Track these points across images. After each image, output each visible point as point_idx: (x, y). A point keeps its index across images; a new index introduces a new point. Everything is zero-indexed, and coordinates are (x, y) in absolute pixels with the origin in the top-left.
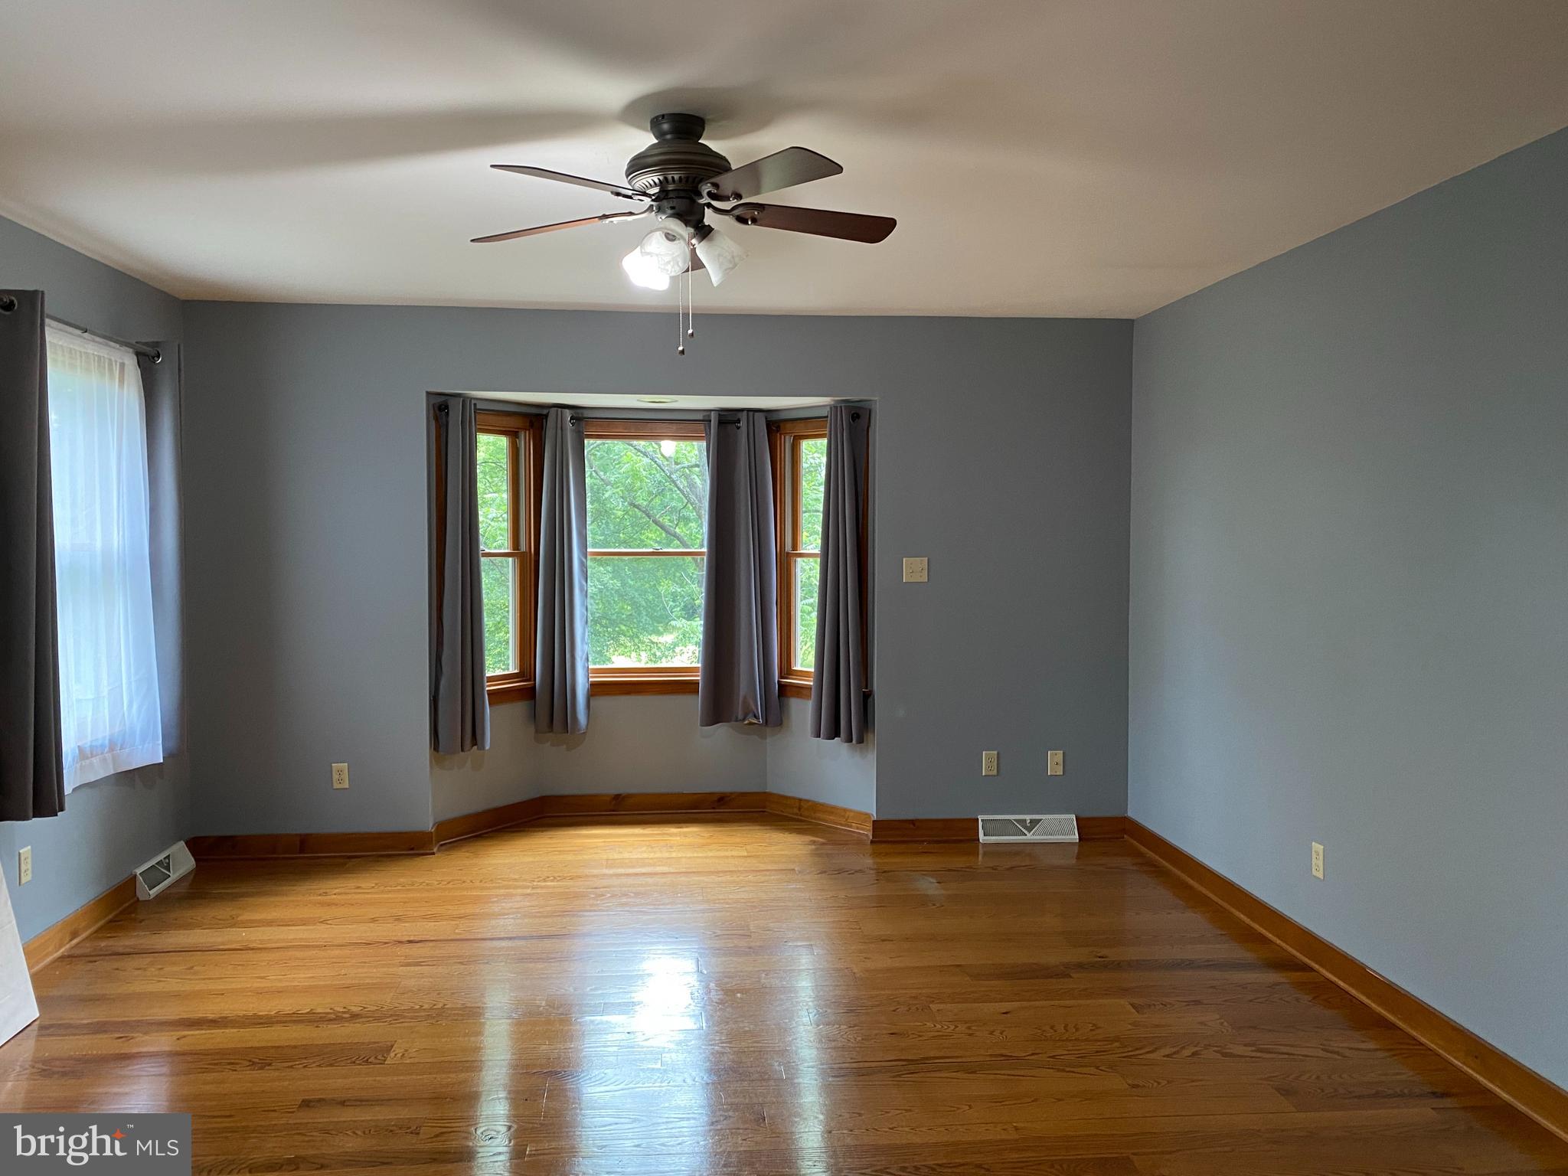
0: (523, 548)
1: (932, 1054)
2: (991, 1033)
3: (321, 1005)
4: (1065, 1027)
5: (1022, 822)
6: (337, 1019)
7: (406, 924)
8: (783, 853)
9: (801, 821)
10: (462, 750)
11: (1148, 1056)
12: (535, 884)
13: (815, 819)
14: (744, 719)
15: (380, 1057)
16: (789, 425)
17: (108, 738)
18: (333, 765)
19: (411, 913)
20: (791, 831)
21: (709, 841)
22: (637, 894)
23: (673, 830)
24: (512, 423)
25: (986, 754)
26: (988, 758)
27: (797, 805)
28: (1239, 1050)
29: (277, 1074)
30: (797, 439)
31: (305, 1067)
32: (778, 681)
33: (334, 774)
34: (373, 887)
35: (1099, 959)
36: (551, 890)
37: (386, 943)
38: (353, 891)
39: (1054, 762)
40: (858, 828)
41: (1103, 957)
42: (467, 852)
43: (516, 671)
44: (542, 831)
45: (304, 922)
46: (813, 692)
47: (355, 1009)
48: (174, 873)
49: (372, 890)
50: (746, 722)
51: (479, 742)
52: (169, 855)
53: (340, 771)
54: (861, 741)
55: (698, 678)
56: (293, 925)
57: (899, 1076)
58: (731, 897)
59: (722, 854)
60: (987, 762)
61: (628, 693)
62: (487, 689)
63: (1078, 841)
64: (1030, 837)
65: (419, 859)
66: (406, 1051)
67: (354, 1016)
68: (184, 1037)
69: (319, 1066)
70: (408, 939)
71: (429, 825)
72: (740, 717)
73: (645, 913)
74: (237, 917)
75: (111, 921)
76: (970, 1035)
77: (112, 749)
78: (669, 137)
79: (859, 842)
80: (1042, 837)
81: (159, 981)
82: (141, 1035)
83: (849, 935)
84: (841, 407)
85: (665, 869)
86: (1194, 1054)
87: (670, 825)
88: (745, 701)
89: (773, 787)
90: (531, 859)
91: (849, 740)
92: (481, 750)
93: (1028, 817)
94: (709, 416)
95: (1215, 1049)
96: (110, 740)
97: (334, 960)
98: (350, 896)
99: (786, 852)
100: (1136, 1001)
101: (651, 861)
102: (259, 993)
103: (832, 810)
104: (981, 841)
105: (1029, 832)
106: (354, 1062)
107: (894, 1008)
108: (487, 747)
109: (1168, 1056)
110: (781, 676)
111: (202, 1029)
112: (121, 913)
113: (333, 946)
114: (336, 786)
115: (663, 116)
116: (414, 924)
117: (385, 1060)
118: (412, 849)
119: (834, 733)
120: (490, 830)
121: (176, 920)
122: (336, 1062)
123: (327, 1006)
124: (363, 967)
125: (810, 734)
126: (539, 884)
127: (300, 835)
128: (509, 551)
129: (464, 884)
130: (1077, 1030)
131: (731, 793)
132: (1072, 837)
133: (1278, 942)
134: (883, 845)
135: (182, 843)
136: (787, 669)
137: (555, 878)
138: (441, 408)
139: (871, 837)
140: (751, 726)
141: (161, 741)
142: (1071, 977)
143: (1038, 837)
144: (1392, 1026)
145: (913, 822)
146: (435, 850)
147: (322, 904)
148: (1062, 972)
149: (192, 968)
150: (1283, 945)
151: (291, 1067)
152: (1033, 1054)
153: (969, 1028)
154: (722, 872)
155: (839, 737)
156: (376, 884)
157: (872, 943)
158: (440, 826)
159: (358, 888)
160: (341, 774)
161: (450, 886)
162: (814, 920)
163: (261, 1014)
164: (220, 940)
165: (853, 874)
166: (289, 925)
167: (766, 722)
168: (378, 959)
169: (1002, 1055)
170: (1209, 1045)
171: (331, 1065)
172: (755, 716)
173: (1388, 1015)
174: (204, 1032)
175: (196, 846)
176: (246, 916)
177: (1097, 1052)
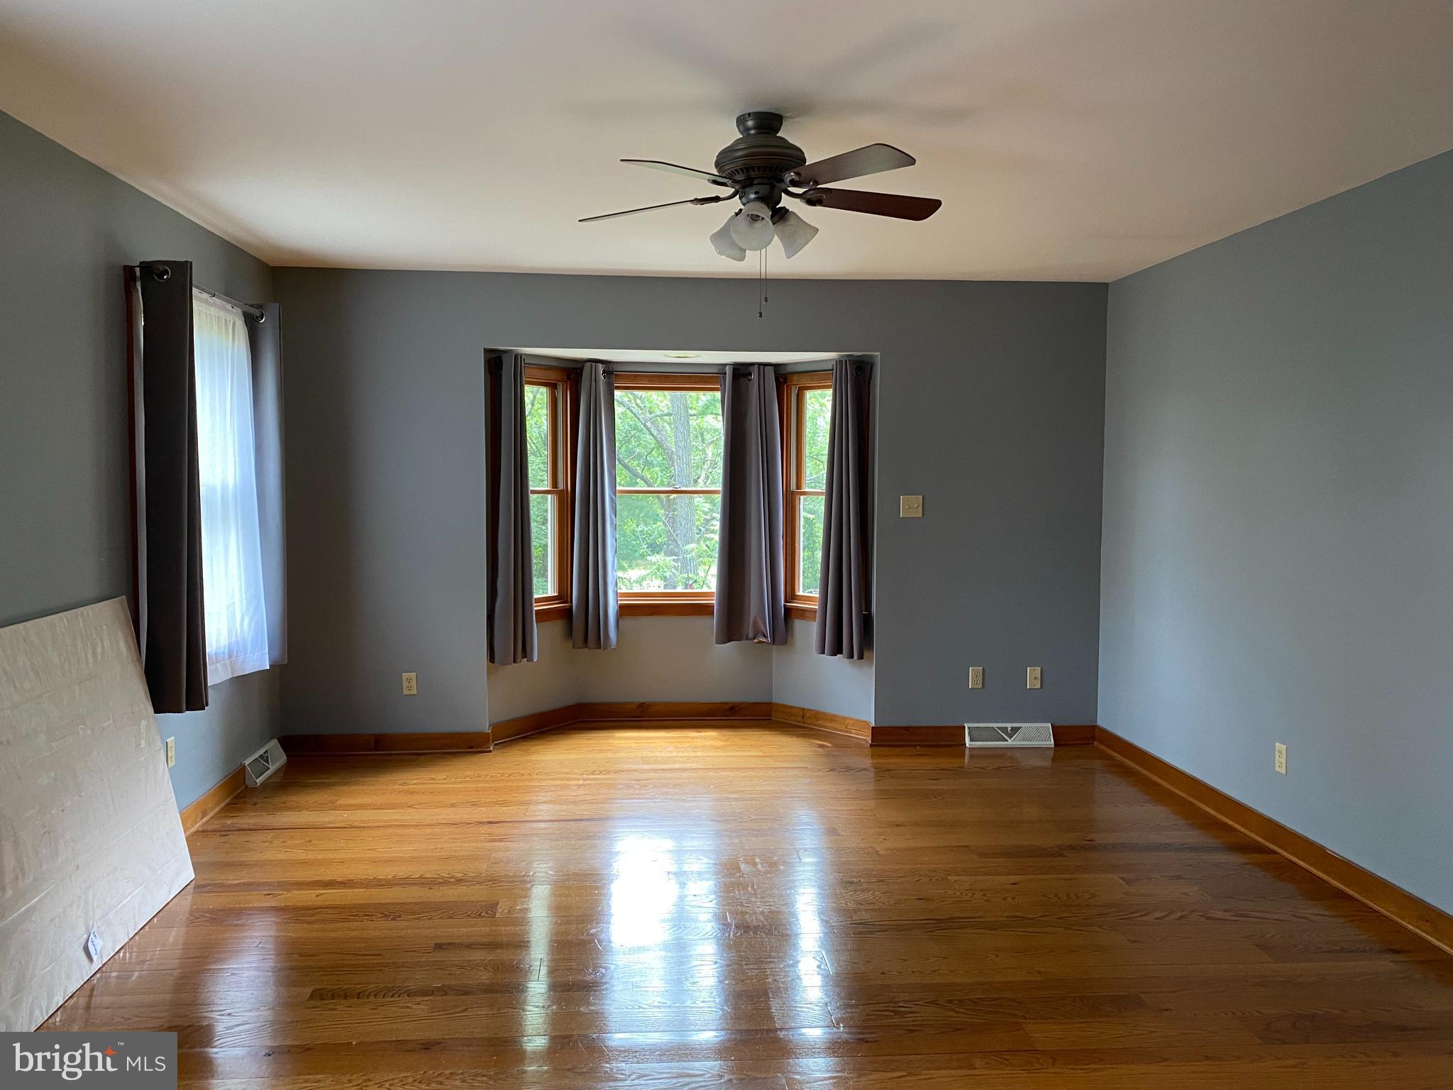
0: (561, 486)
1: (958, 914)
2: (1005, 899)
3: (430, 871)
4: (1067, 895)
5: (1004, 730)
6: (445, 882)
7: (482, 809)
8: (794, 754)
9: (805, 728)
10: (515, 662)
11: (1142, 918)
12: (585, 776)
13: (816, 725)
14: (754, 638)
15: (489, 912)
16: (795, 377)
17: (227, 647)
18: (404, 674)
19: (484, 800)
20: (798, 736)
21: (727, 743)
22: (675, 786)
23: (692, 734)
24: (552, 376)
25: (972, 670)
26: (975, 673)
27: (801, 713)
28: (1219, 914)
29: (407, 923)
30: (802, 390)
31: (430, 919)
32: (784, 605)
33: (404, 681)
34: (445, 779)
35: (1087, 842)
36: (599, 782)
37: (470, 824)
38: (428, 782)
39: (1032, 677)
40: (856, 734)
41: (1090, 841)
42: (519, 750)
43: (556, 594)
44: (580, 734)
45: (394, 806)
46: (818, 615)
47: (460, 875)
48: (272, 765)
49: (444, 781)
50: (756, 641)
51: (528, 654)
52: (267, 751)
53: (409, 680)
54: (861, 657)
55: (714, 601)
56: (386, 809)
57: (931, 931)
58: (757, 788)
59: (740, 754)
60: (973, 677)
61: (652, 614)
62: (536, 609)
63: (1053, 746)
64: (1010, 742)
65: (478, 756)
66: (512, 907)
67: (459, 881)
68: (322, 894)
69: (441, 918)
70: (487, 820)
71: (484, 725)
72: (751, 636)
73: (685, 801)
74: (336, 802)
75: (228, 804)
76: (987, 901)
77: (230, 657)
78: (752, 132)
79: (859, 746)
80: (1022, 743)
81: (286, 852)
82: (285, 893)
83: (866, 821)
84: (846, 361)
85: (695, 766)
86: (1181, 917)
87: (690, 730)
88: (755, 623)
89: (777, 699)
90: (576, 756)
91: (851, 656)
92: (530, 661)
93: (1009, 726)
94: (724, 369)
95: (1199, 913)
96: (228, 648)
97: (429, 837)
98: (426, 786)
99: (797, 754)
100: (1124, 875)
101: (681, 759)
102: (373, 861)
103: (832, 718)
104: (967, 745)
105: (1010, 738)
106: (469, 916)
107: (917, 879)
108: (535, 660)
109: (1159, 918)
110: (786, 601)
111: (334, 889)
112: (235, 798)
113: (425, 825)
114: (406, 692)
115: (749, 114)
116: (489, 808)
117: (495, 915)
118: (472, 748)
119: (837, 650)
120: (533, 732)
121: (284, 803)
122: (456, 916)
123: (434, 872)
124: (454, 842)
125: (814, 651)
126: (588, 776)
127: (375, 735)
128: (548, 489)
129: (523, 777)
130: (1078, 898)
131: (741, 704)
132: (1048, 743)
133: (1242, 829)
134: (881, 749)
135: (275, 741)
136: (791, 595)
137: (601, 772)
138: (495, 362)
139: (870, 742)
140: (760, 645)
141: (267, 651)
142: (1065, 856)
143: (1018, 743)
144: (1351, 898)
145: (907, 728)
146: (491, 748)
147: (406, 792)
148: (1059, 852)
149: (310, 841)
150: (1248, 833)
151: (418, 918)
152: (1043, 916)
153: (984, 895)
154: (745, 768)
155: (842, 653)
156: (447, 776)
157: (887, 827)
158: (495, 726)
159: (432, 779)
160: (410, 682)
161: (511, 777)
162: (834, 808)
163: (380, 878)
164: (326, 819)
165: (859, 771)
166: (382, 809)
167: (774, 642)
168: (466, 836)
169: (1016, 916)
170: (1193, 911)
171: (451, 918)
172: (764, 636)
173: (1347, 889)
174: (335, 891)
175: (287, 743)
176: (343, 801)
177: (1098, 915)
